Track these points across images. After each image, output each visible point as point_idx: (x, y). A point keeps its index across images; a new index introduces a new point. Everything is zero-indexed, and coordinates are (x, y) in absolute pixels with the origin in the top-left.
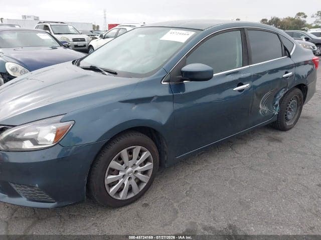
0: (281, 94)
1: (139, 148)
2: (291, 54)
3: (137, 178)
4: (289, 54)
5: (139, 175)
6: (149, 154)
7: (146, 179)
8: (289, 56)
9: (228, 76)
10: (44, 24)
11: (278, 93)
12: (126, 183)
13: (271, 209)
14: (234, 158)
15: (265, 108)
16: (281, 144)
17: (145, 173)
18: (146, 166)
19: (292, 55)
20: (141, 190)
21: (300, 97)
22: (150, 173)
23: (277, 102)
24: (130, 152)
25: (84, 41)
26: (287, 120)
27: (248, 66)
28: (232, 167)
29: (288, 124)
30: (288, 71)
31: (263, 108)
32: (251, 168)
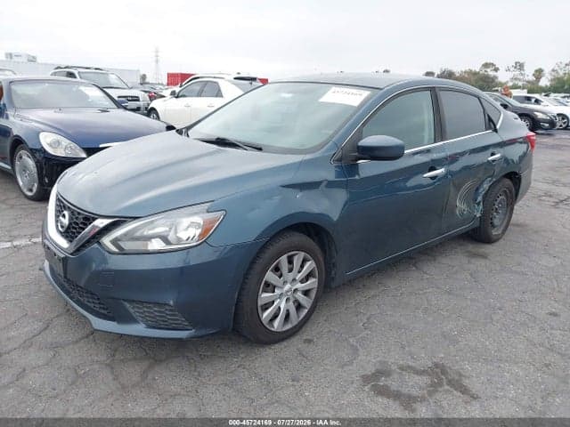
0: (486, 186)
1: (302, 255)
2: (498, 127)
3: (296, 301)
4: (495, 126)
5: (300, 296)
6: (314, 265)
7: (307, 302)
8: (496, 130)
9: (416, 156)
10: (67, 70)
11: (482, 183)
12: (282, 307)
13: (487, 343)
14: (422, 279)
15: (464, 207)
16: (487, 261)
17: (306, 293)
18: (308, 282)
19: (500, 127)
20: (300, 319)
21: (511, 192)
22: (313, 294)
23: (480, 199)
24: (290, 261)
25: (138, 100)
26: (493, 226)
27: (442, 143)
28: (421, 292)
29: (495, 232)
30: (495, 150)
31: (461, 206)
32: (449, 293)
